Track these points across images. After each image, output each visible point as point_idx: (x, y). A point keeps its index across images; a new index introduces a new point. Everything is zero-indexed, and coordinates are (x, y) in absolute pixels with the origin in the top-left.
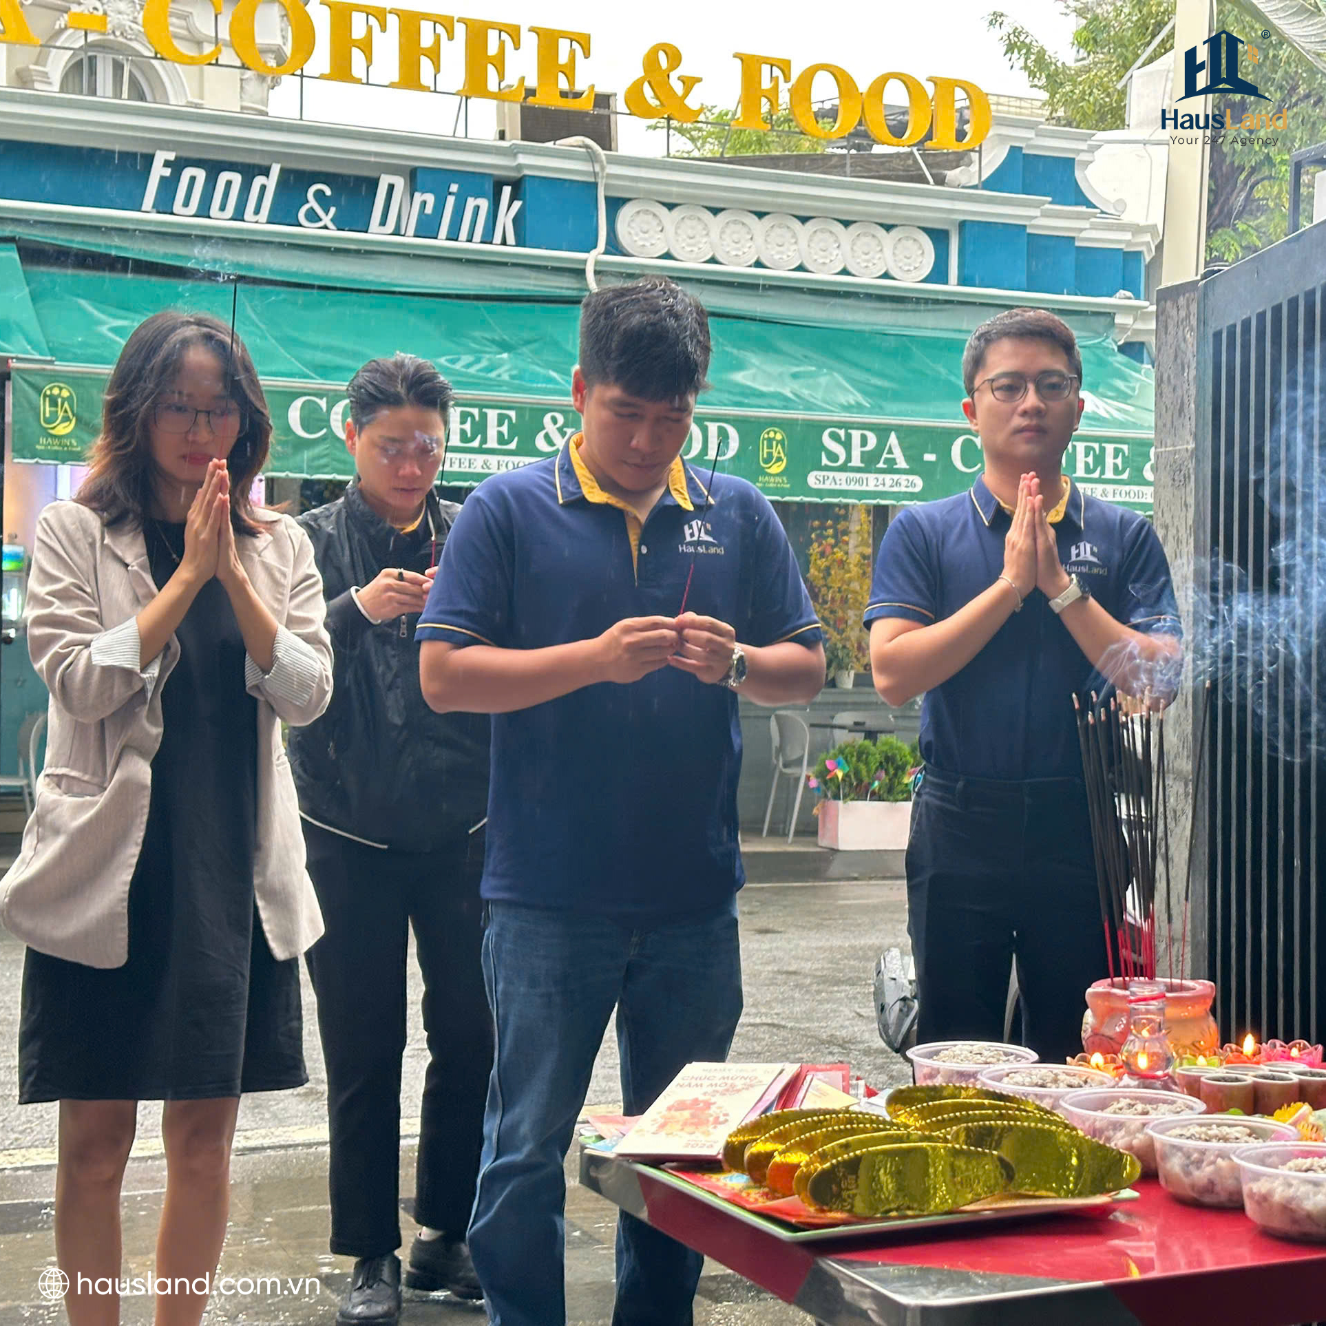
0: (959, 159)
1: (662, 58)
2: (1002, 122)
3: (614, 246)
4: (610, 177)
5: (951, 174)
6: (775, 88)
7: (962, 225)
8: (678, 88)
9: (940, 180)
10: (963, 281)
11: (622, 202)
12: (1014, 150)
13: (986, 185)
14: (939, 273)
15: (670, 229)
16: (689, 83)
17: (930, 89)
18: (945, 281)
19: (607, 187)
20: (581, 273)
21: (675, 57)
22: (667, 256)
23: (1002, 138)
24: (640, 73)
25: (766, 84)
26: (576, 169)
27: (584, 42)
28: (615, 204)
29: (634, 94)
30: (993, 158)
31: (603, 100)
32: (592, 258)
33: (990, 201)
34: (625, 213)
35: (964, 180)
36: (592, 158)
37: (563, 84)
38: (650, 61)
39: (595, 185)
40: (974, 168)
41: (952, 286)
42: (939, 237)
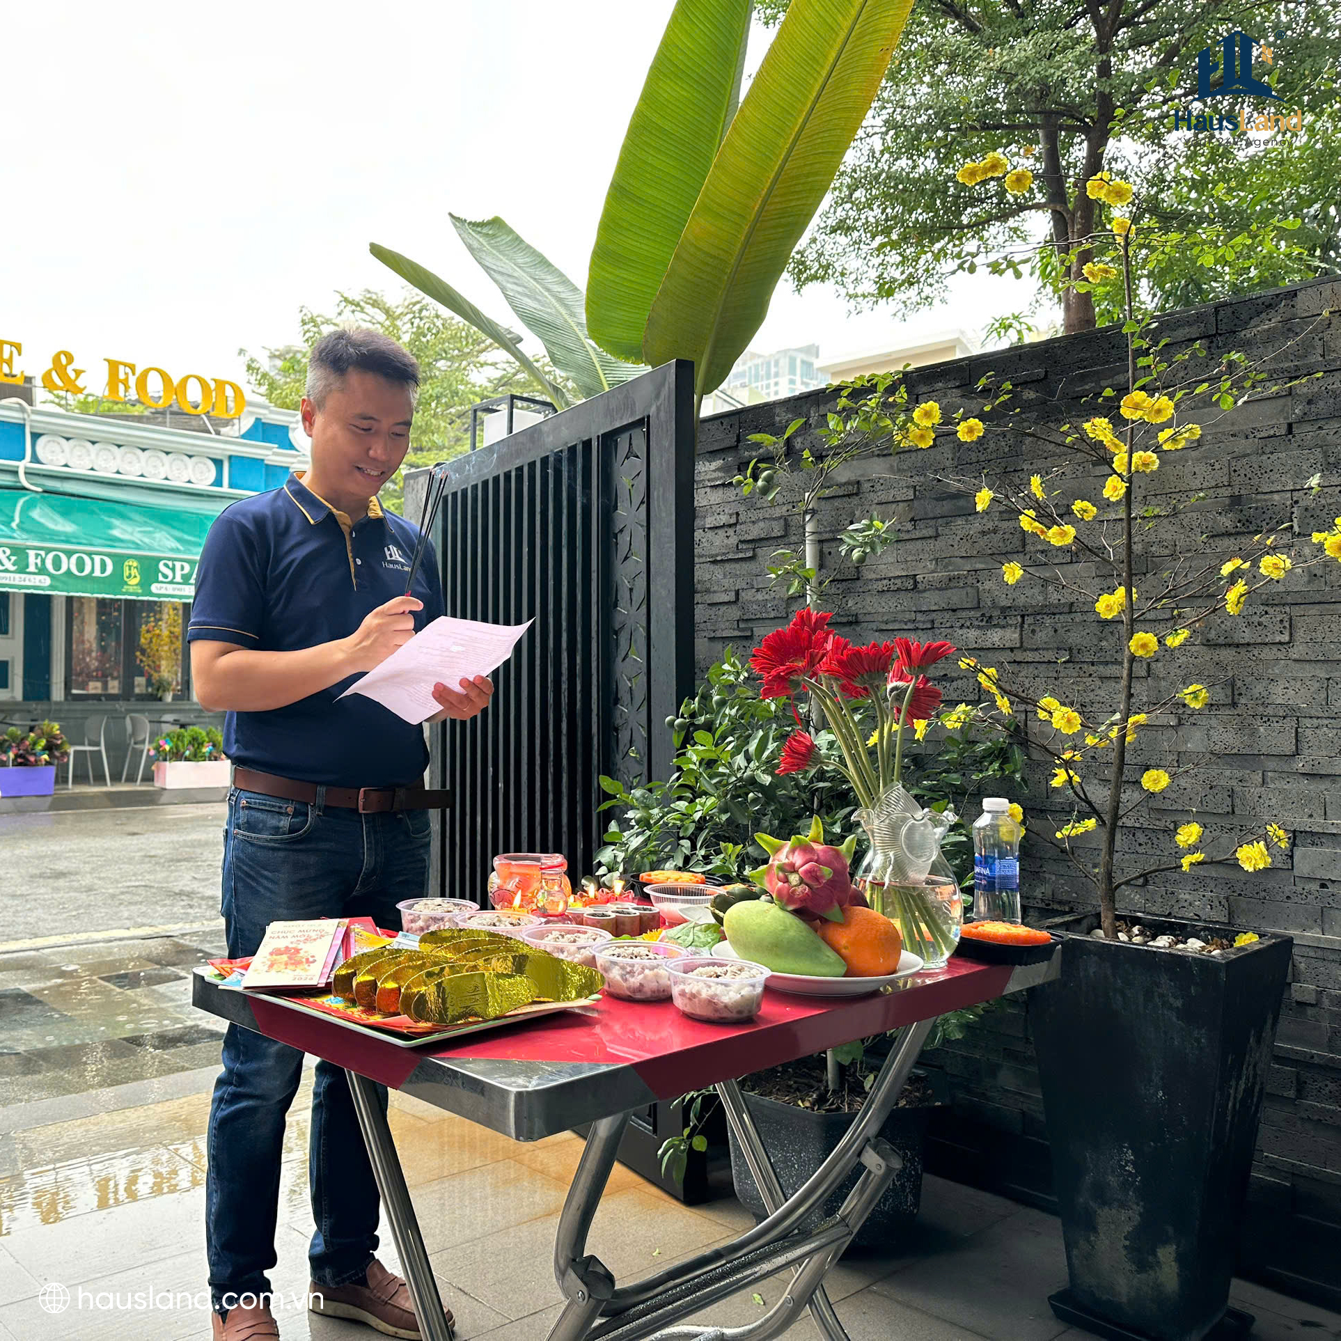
0: (227, 423)
1: (63, 360)
2: (251, 404)
3: (35, 459)
4: (32, 421)
5: (223, 430)
6: (127, 379)
7: (230, 457)
8: (72, 375)
9: (218, 433)
10: (231, 486)
11: (40, 435)
12: (258, 420)
13: (243, 437)
14: (218, 482)
15: (67, 450)
16: (78, 373)
17: (213, 385)
18: (221, 486)
19: (31, 427)
20: (15, 473)
21: (70, 359)
22: (66, 465)
23: (252, 413)
24: (51, 366)
25: (122, 376)
26: (14, 416)
27: (18, 347)
28: (36, 436)
29: (47, 378)
30: (247, 423)
31: (28, 380)
32: (22, 466)
33: (245, 445)
34: (41, 442)
35: (231, 433)
36: (23, 410)
37: (6, 369)
38: (56, 359)
39: (23, 426)
40: (236, 427)
41: (225, 489)
42: (218, 463)
